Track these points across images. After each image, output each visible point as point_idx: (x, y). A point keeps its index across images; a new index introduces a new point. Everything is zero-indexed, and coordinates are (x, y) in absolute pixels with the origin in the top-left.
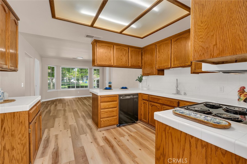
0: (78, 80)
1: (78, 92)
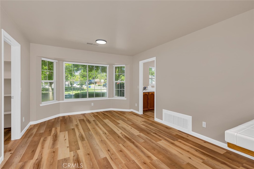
0: (82, 85)
1: (92, 104)
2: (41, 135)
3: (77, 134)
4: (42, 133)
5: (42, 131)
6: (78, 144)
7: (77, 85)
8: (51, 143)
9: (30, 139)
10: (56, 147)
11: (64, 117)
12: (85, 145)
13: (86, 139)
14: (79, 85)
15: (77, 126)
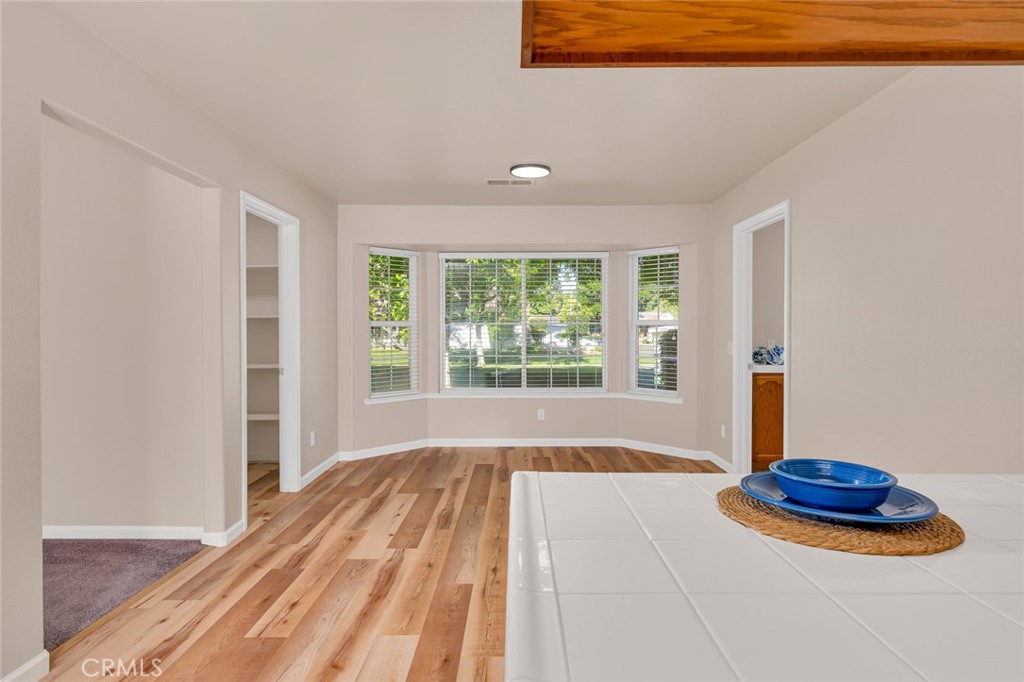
1: (541, 414)
2: (350, 490)
3: (442, 504)
4: (354, 487)
5: (355, 483)
6: (423, 533)
7: (558, 336)
8: (358, 518)
9: (319, 497)
10: (363, 529)
11: (437, 451)
12: (439, 540)
13: (453, 526)
14: (564, 336)
15: (458, 482)
